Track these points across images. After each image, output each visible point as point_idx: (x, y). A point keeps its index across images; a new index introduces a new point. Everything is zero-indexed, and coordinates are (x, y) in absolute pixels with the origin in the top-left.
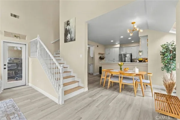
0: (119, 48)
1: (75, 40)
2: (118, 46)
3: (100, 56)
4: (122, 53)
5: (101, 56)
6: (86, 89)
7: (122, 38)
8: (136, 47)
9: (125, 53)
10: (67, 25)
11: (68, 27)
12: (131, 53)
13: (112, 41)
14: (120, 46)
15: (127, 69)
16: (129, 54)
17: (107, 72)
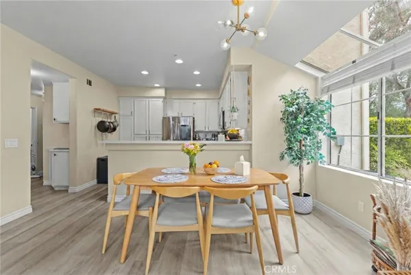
0: (162, 100)
2: (161, 92)
3: (100, 119)
4: (171, 114)
5: (106, 120)
9: (176, 115)
12: (193, 115)
13: (145, 73)
14: (166, 93)
15: (215, 166)
17: (137, 187)
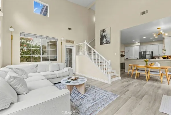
0: (139, 46)
1: (110, 43)
3: (121, 54)
6: (120, 78)
7: (144, 38)
8: (158, 45)
9: (144, 51)
10: (103, 33)
11: (103, 34)
12: (152, 50)
15: (152, 64)
16: (149, 51)
17: (134, 66)
